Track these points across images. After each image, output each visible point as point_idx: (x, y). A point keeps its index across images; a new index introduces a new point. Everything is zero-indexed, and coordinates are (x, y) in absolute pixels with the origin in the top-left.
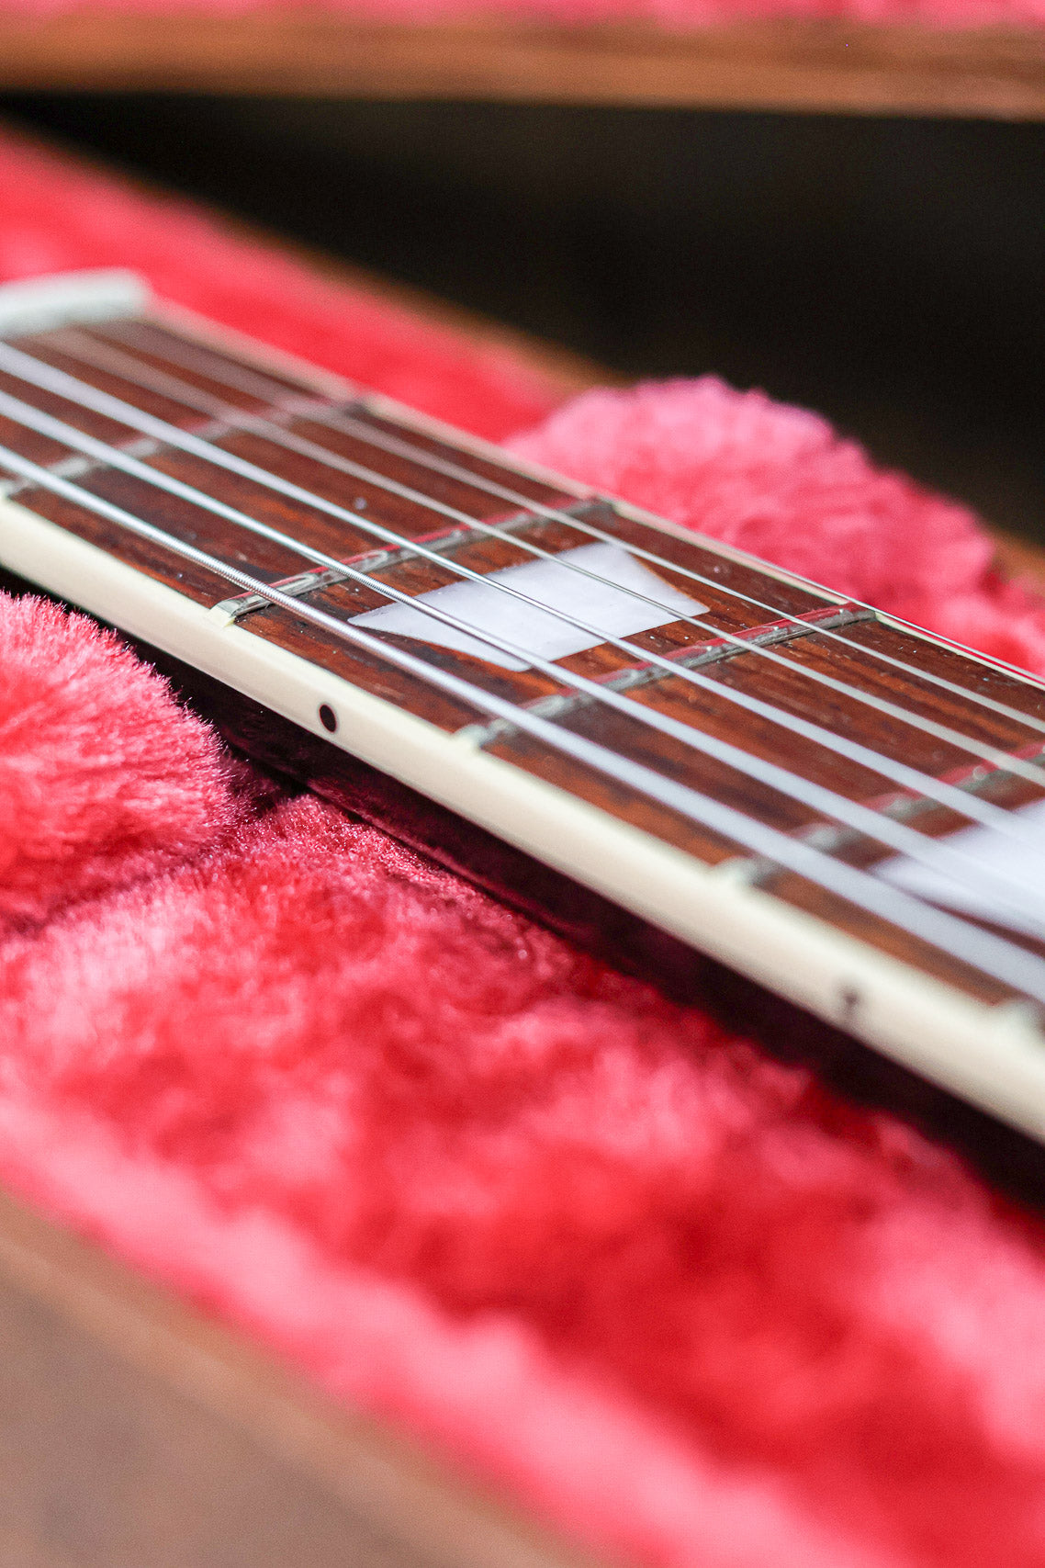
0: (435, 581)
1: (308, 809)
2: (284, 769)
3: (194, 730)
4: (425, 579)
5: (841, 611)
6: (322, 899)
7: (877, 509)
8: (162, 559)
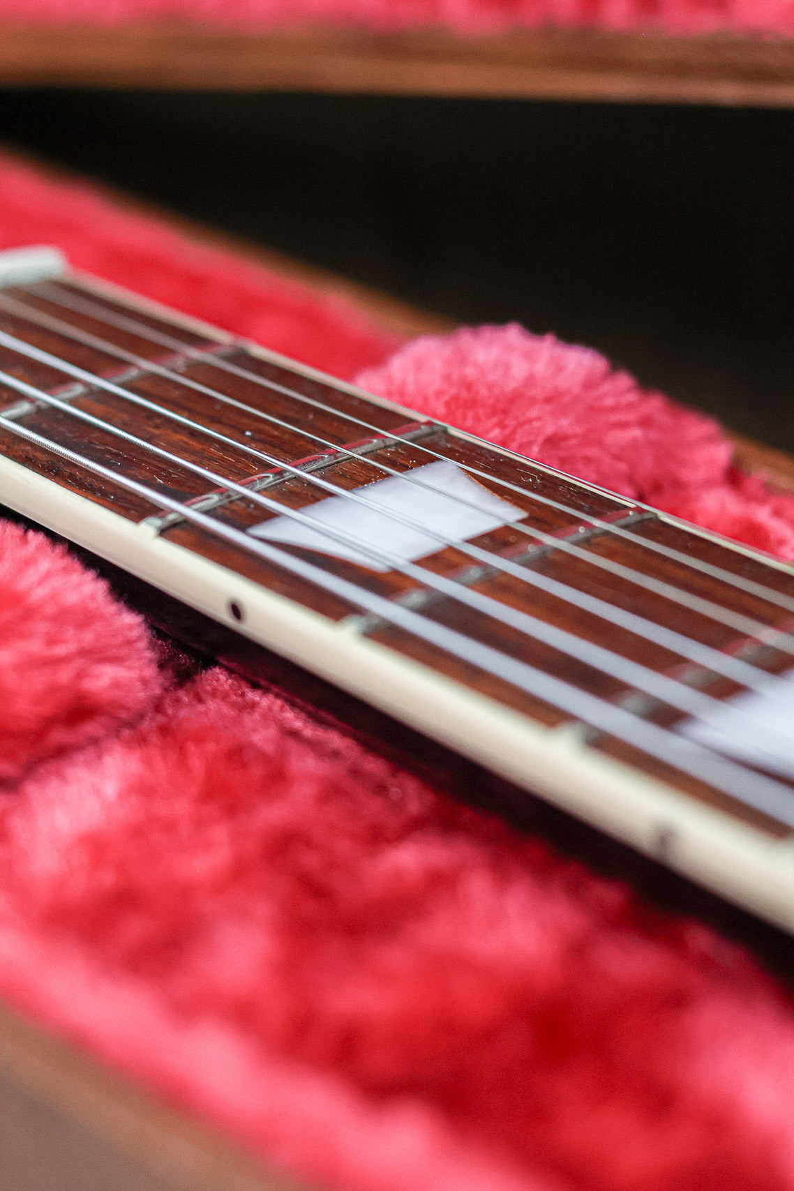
0: (312, 496)
1: (219, 678)
2: (197, 646)
3: (130, 621)
4: (304, 496)
5: (631, 513)
6: (237, 754)
7: (645, 422)
8: (96, 484)
